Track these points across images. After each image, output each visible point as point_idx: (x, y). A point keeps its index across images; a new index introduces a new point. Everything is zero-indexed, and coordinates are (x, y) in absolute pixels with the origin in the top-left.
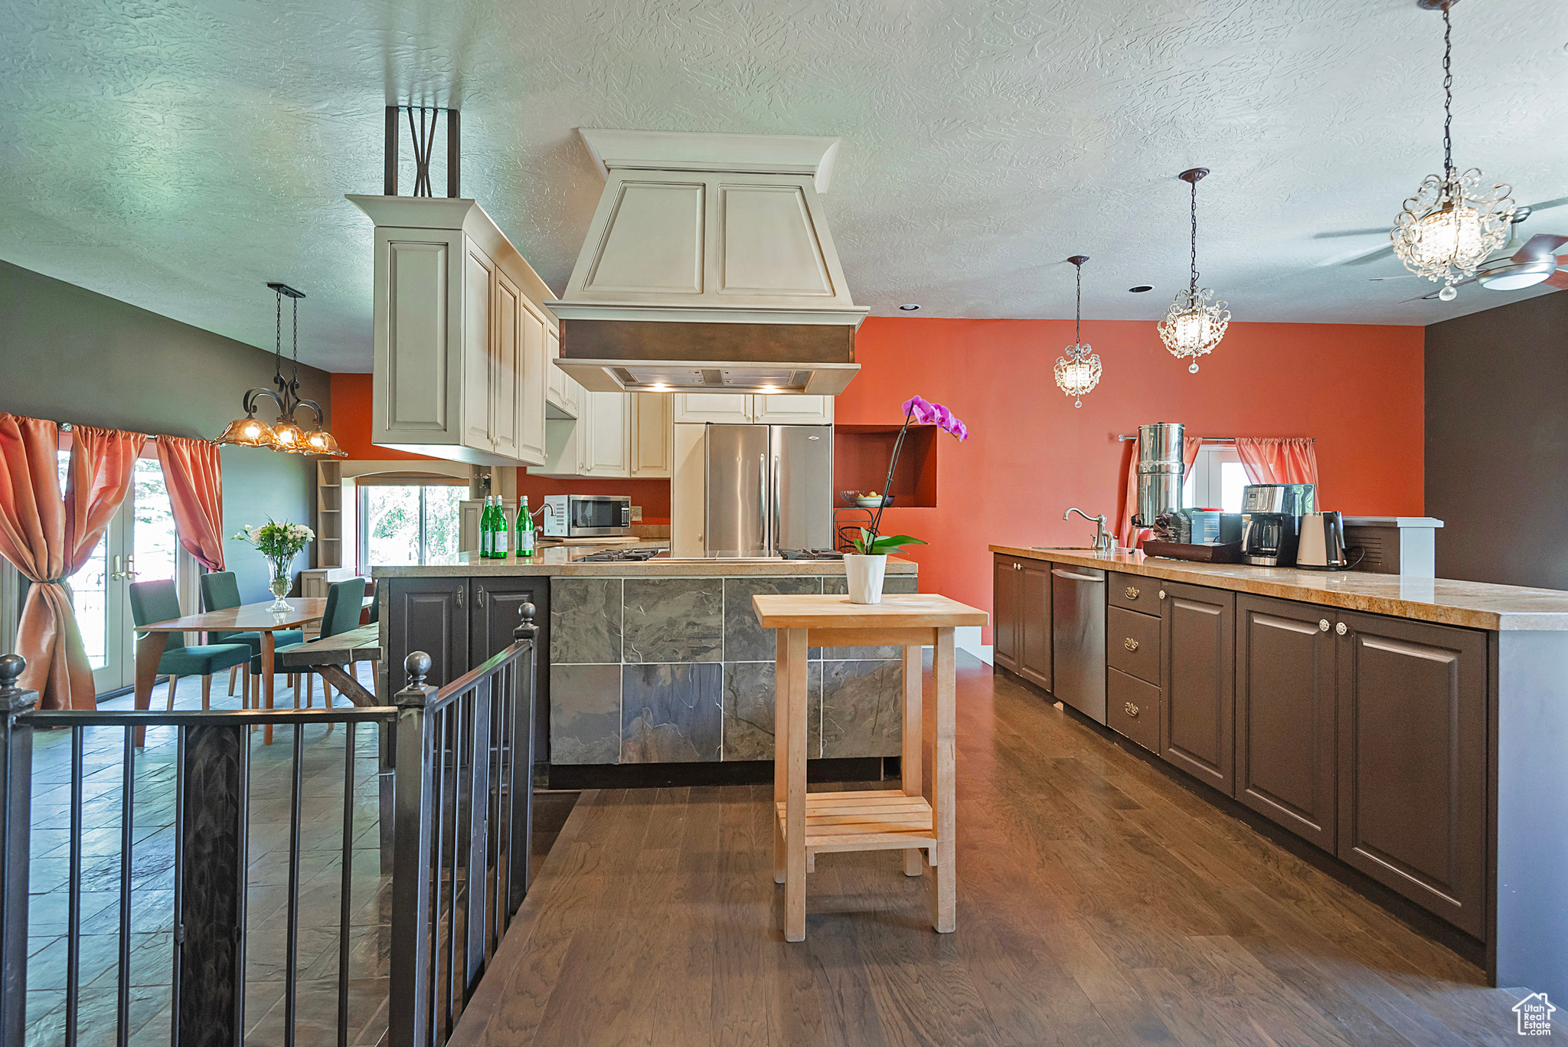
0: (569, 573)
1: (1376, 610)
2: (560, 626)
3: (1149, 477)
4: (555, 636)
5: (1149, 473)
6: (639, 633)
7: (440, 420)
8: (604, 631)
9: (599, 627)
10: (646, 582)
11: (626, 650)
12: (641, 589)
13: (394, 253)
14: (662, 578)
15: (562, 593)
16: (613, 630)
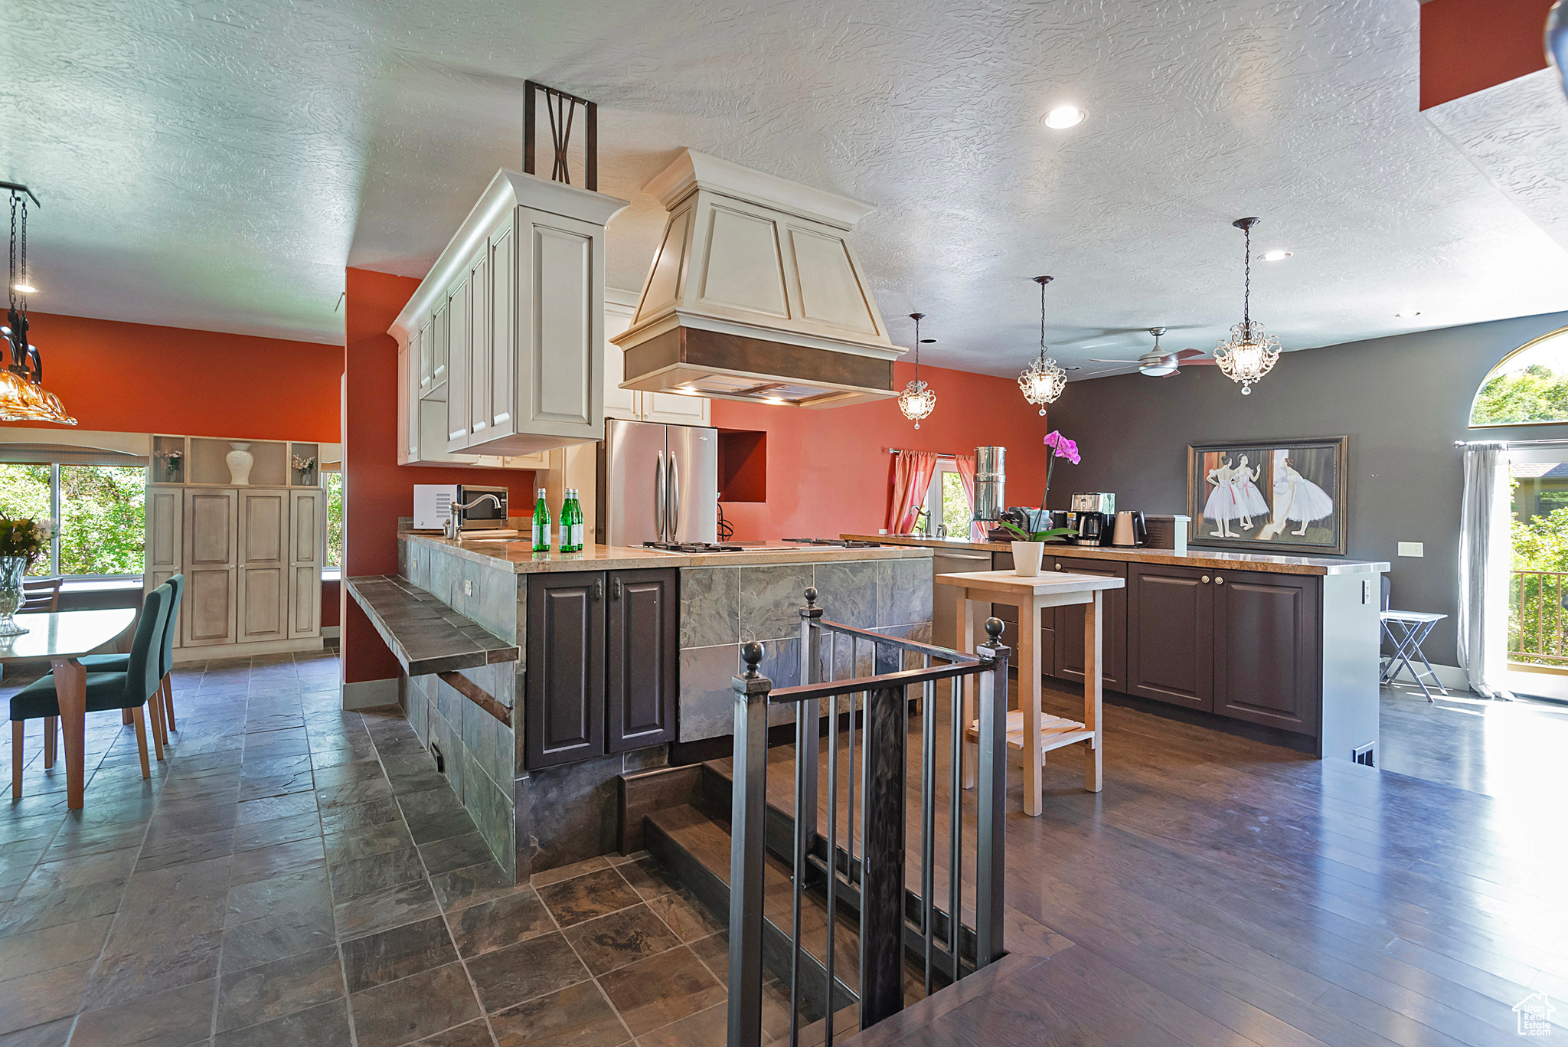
0: (697, 564)
1: (1246, 568)
2: (689, 613)
3: (985, 484)
4: (684, 623)
5: (984, 482)
6: (753, 615)
7: (584, 414)
8: (725, 615)
9: (721, 612)
10: (757, 570)
11: (743, 630)
12: (754, 576)
13: (539, 238)
14: (770, 566)
15: (691, 582)
16: (733, 614)
